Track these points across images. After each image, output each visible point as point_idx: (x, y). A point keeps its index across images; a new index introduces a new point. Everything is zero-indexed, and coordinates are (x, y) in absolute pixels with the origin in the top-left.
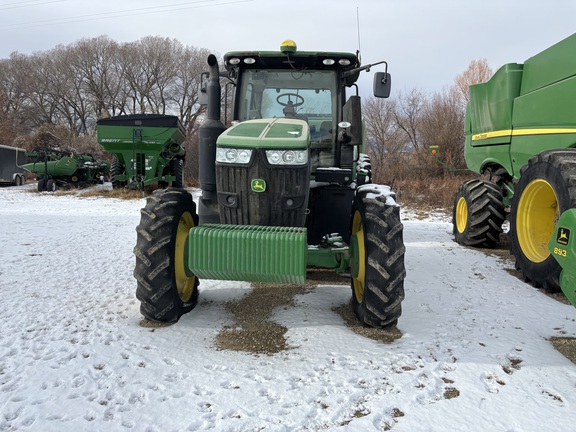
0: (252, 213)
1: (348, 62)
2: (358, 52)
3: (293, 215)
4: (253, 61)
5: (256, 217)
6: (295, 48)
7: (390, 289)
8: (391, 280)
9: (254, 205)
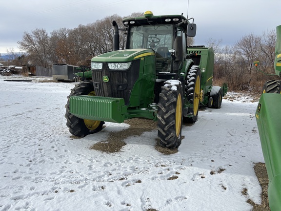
0: (105, 91)
1: (178, 20)
2: (182, 14)
3: (122, 92)
4: (134, 22)
5: (106, 93)
6: (152, 14)
7: (166, 129)
8: (166, 125)
9: (105, 88)
